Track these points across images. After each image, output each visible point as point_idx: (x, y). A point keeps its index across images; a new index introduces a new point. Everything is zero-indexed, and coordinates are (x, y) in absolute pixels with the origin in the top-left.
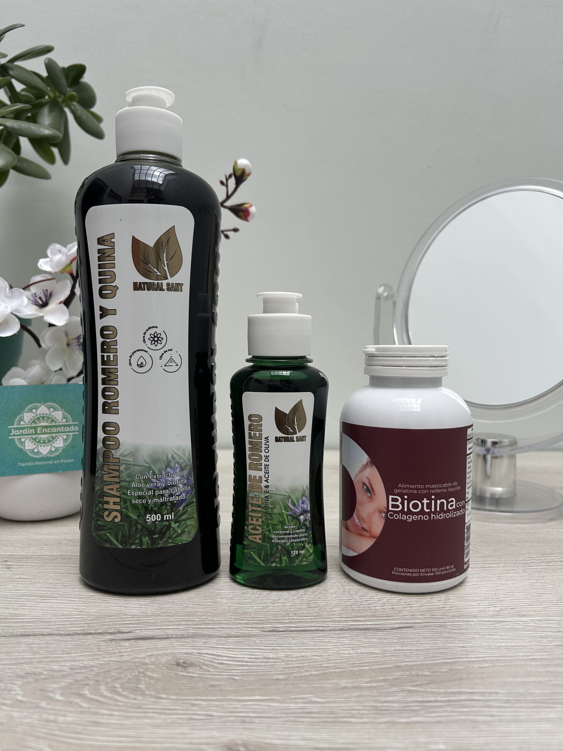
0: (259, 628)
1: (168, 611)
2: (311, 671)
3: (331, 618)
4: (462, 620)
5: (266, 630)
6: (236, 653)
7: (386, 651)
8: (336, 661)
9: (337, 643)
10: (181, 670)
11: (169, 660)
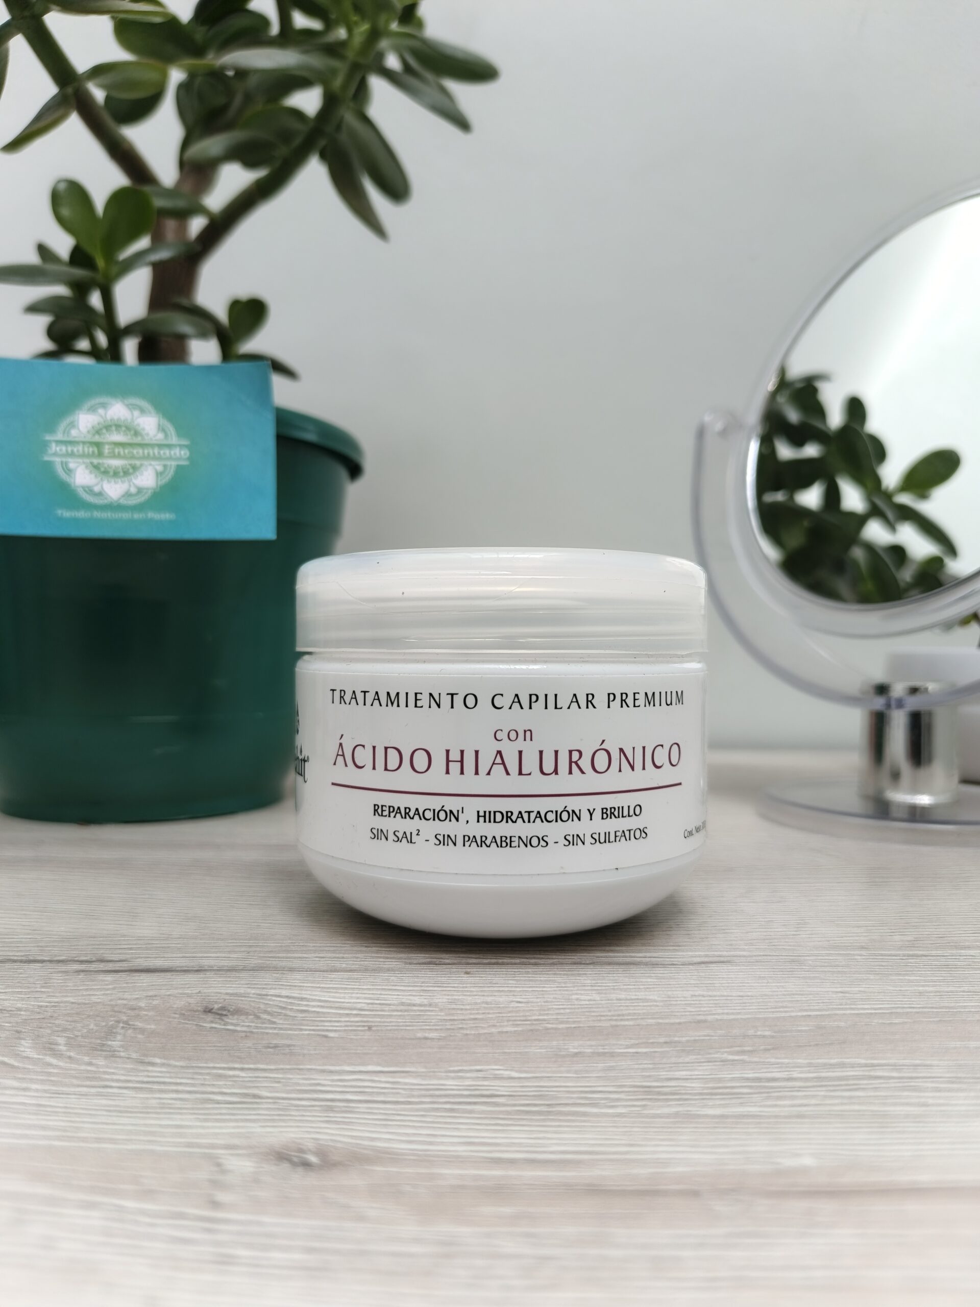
7: (673, 997)
8: (561, 1011)
10: (212, 1019)
11: (190, 1003)
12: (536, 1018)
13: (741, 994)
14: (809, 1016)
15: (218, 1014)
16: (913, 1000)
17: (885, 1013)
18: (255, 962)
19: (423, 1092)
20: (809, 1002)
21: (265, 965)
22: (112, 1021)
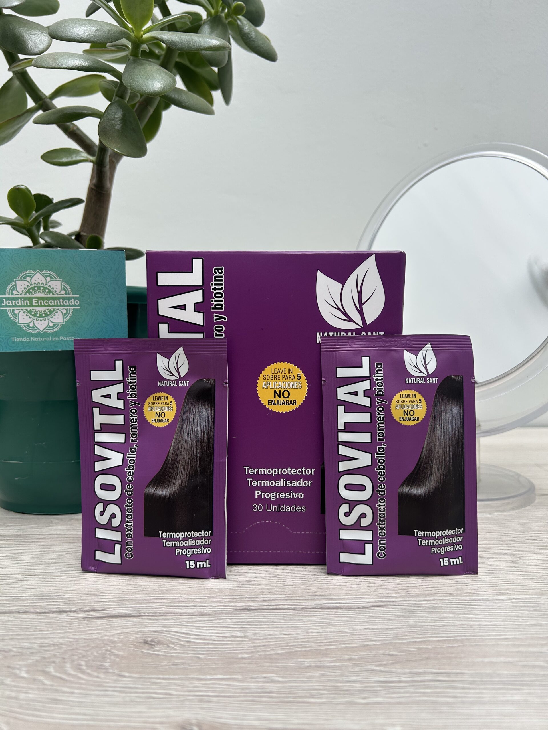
0: (231, 606)
1: (145, 589)
2: (277, 650)
3: (305, 597)
4: (438, 598)
5: (238, 608)
6: (205, 631)
7: (355, 630)
8: (304, 640)
9: (307, 621)
10: (148, 648)
11: (137, 638)
12: (292, 644)
15: (150, 644)
17: (451, 640)
18: (164, 609)
19: (241, 690)
21: (169, 612)
22: (104, 650)
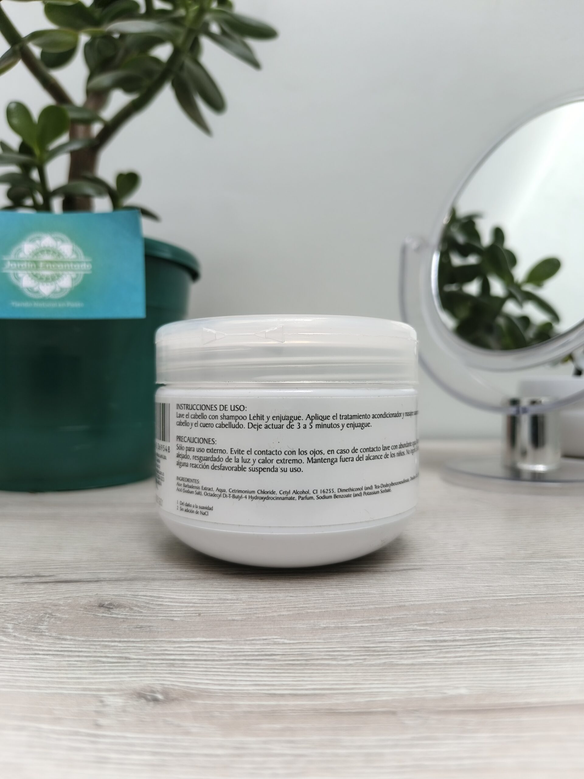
10: (103, 611)
11: (90, 601)
12: (302, 606)
13: (426, 588)
14: (468, 601)
15: (107, 608)
16: (530, 590)
17: (513, 599)
18: (132, 575)
19: (230, 654)
20: (468, 592)
21: (138, 577)
22: (42, 613)
